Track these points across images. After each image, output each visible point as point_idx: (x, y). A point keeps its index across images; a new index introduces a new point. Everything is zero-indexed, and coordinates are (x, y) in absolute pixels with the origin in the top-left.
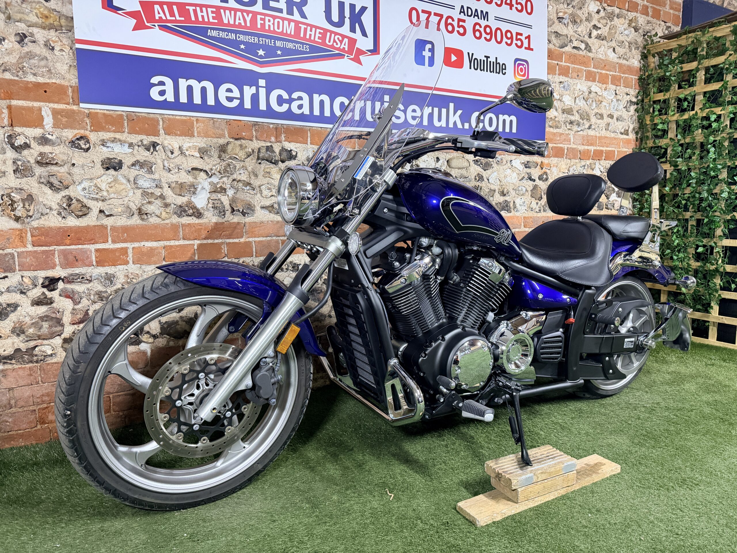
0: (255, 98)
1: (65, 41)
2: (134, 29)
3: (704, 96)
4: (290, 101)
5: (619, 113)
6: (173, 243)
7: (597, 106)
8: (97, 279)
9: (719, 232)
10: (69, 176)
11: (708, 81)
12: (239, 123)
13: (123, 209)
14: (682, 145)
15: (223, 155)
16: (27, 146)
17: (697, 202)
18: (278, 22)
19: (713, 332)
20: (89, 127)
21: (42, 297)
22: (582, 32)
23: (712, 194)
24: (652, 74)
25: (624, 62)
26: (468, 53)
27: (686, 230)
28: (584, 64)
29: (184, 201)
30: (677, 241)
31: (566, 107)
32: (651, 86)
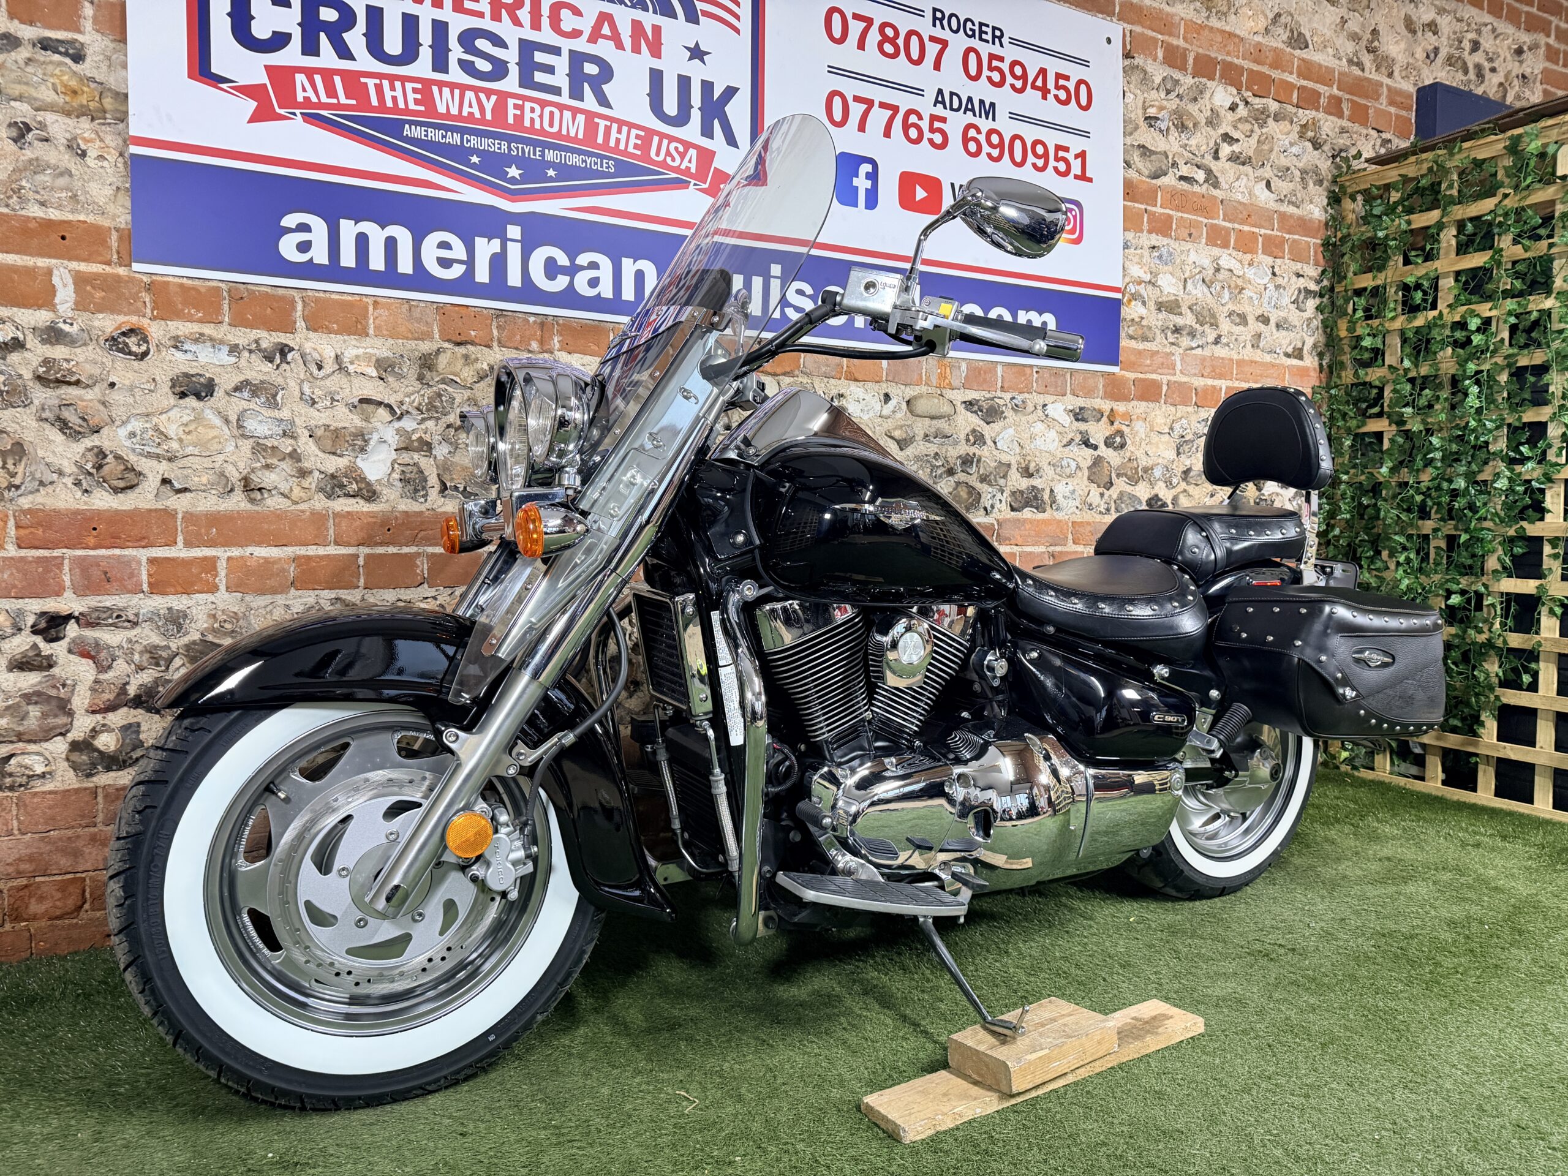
0: (498, 263)
1: (111, 140)
2: (251, 121)
3: (1457, 280)
4: (573, 270)
5: (1283, 314)
6: (312, 551)
7: (1233, 298)
8: (150, 620)
9: (1492, 563)
10: (102, 408)
11: (1462, 249)
12: (463, 311)
13: (213, 478)
14: (1412, 381)
15: (428, 375)
16: (17, 345)
17: (1445, 499)
18: (552, 114)
19: (1487, 778)
20: (148, 311)
21: (31, 654)
22: (1198, 147)
23: (1476, 482)
24: (1349, 235)
25: (1291, 209)
26: (953, 185)
27: (1425, 558)
28: (1202, 210)
29: (341, 466)
30: (1406, 582)
31: (1164, 299)
32: (1346, 258)
